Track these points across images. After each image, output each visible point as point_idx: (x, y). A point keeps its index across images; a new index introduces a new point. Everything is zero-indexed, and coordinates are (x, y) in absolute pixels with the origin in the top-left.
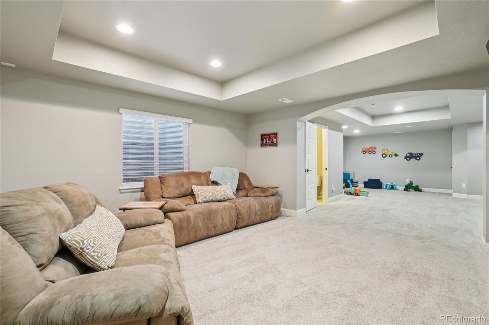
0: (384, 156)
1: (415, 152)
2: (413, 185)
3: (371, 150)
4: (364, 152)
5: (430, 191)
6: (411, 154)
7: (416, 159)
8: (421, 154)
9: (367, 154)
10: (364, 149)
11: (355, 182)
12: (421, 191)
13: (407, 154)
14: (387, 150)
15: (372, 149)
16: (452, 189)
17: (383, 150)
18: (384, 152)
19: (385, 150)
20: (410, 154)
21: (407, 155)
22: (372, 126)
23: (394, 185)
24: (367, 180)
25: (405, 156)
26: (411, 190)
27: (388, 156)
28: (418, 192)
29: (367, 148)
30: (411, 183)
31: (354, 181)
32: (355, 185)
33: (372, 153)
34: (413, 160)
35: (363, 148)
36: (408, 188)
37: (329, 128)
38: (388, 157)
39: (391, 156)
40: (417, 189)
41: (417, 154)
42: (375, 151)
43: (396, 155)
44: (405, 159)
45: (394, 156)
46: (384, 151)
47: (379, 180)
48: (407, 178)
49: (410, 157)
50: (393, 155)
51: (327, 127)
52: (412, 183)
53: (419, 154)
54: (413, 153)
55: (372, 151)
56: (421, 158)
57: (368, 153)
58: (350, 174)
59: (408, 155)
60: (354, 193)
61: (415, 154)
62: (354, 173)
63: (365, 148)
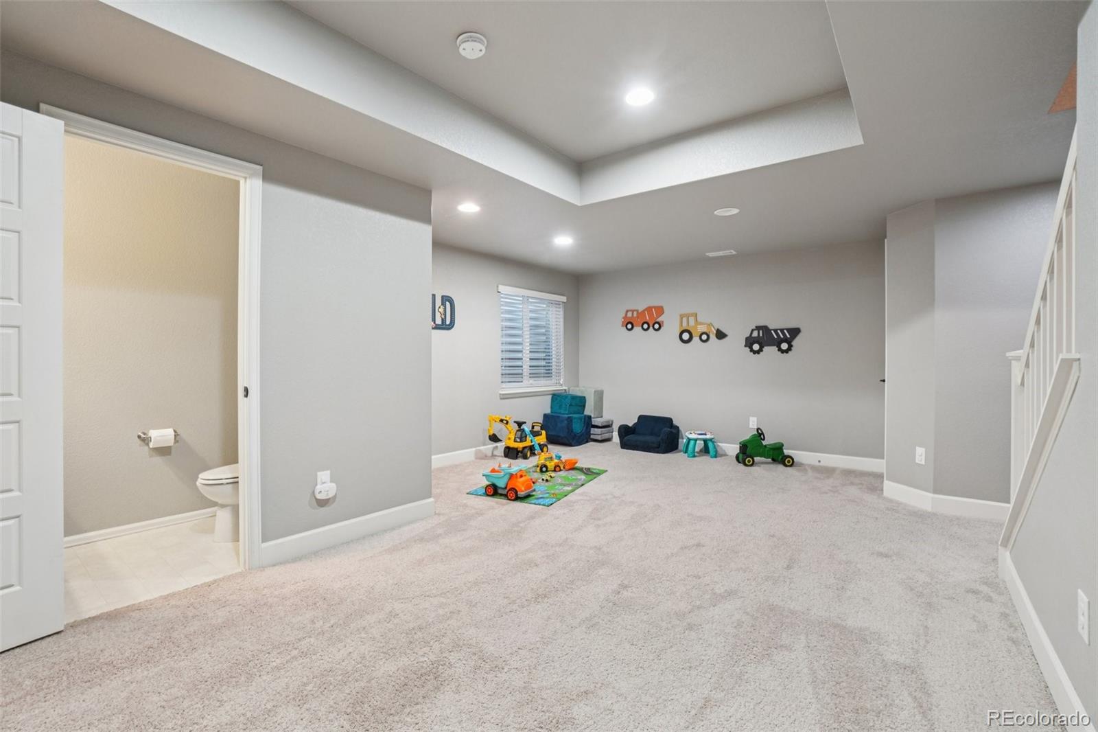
0: (686, 336)
1: (776, 322)
2: (764, 443)
3: (648, 318)
4: (629, 324)
5: (819, 461)
6: (765, 329)
7: (780, 349)
8: (795, 332)
9: (638, 329)
10: (630, 314)
11: (600, 425)
12: (791, 466)
13: (753, 330)
14: (696, 315)
15: (651, 315)
16: (883, 458)
17: (682, 317)
18: (685, 326)
19: (688, 316)
20: (761, 332)
21: (751, 333)
22: (579, 205)
23: (711, 440)
24: (631, 421)
25: (747, 339)
26: (756, 459)
27: (698, 338)
28: (781, 467)
29: (637, 311)
30: (760, 434)
31: (596, 424)
32: (599, 438)
33: (651, 328)
34: (770, 351)
35: (627, 311)
36: (748, 452)
37: (267, 177)
38: (696, 339)
39: (704, 337)
40: (778, 456)
41: (782, 330)
42: (659, 320)
43: (721, 335)
44: (748, 349)
45: (713, 337)
46: (685, 320)
47: (668, 421)
48: (753, 416)
49: (761, 339)
50: (711, 335)
51: (260, 168)
52: (763, 433)
53: (788, 330)
54: (771, 328)
55: (649, 321)
56: (794, 343)
57: (640, 328)
58: (585, 397)
59: (755, 334)
60: (506, 488)
61: (776, 331)
62: (600, 395)
63: (633, 311)
